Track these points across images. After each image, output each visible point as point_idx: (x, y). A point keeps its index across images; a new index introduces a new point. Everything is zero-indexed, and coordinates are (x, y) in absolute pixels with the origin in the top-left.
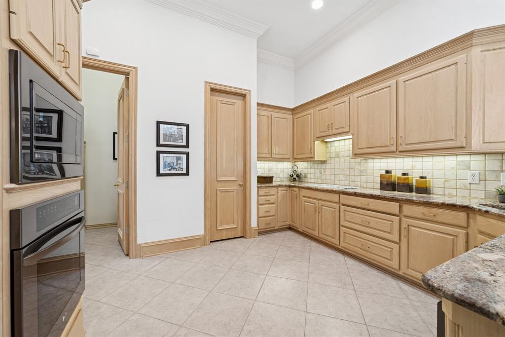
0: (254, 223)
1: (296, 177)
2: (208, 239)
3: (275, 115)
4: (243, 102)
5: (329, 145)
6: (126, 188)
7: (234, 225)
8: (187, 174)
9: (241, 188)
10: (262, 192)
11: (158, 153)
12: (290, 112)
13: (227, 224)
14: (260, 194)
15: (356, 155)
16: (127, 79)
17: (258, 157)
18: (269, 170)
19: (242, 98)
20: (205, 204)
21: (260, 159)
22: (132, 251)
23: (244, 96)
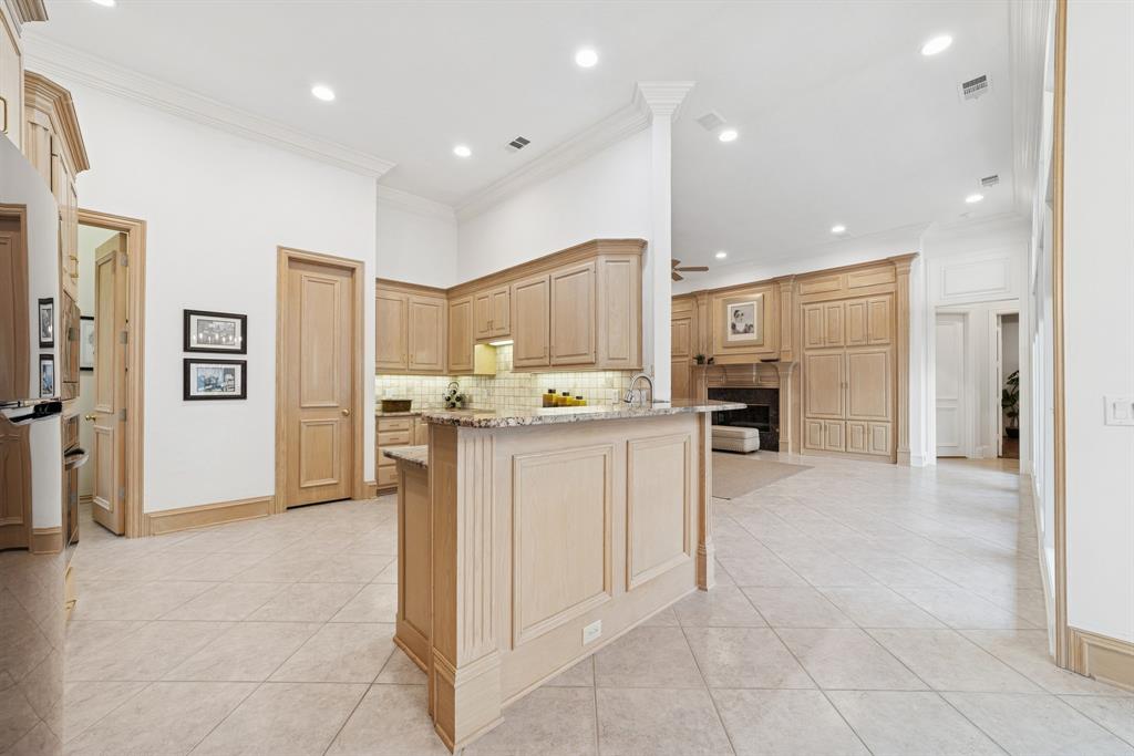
0: (369, 475)
1: (456, 401)
2: (283, 504)
3: (415, 298)
4: (350, 279)
5: (498, 351)
6: (120, 420)
7: (335, 479)
8: (243, 396)
9: (347, 420)
10: (384, 425)
11: (187, 363)
12: (444, 295)
13: (321, 478)
14: (380, 429)
15: (517, 368)
16: (123, 236)
17: (377, 368)
18: (408, 390)
19: (350, 273)
20: (277, 445)
21: (380, 371)
22: (133, 524)
23: (353, 270)
